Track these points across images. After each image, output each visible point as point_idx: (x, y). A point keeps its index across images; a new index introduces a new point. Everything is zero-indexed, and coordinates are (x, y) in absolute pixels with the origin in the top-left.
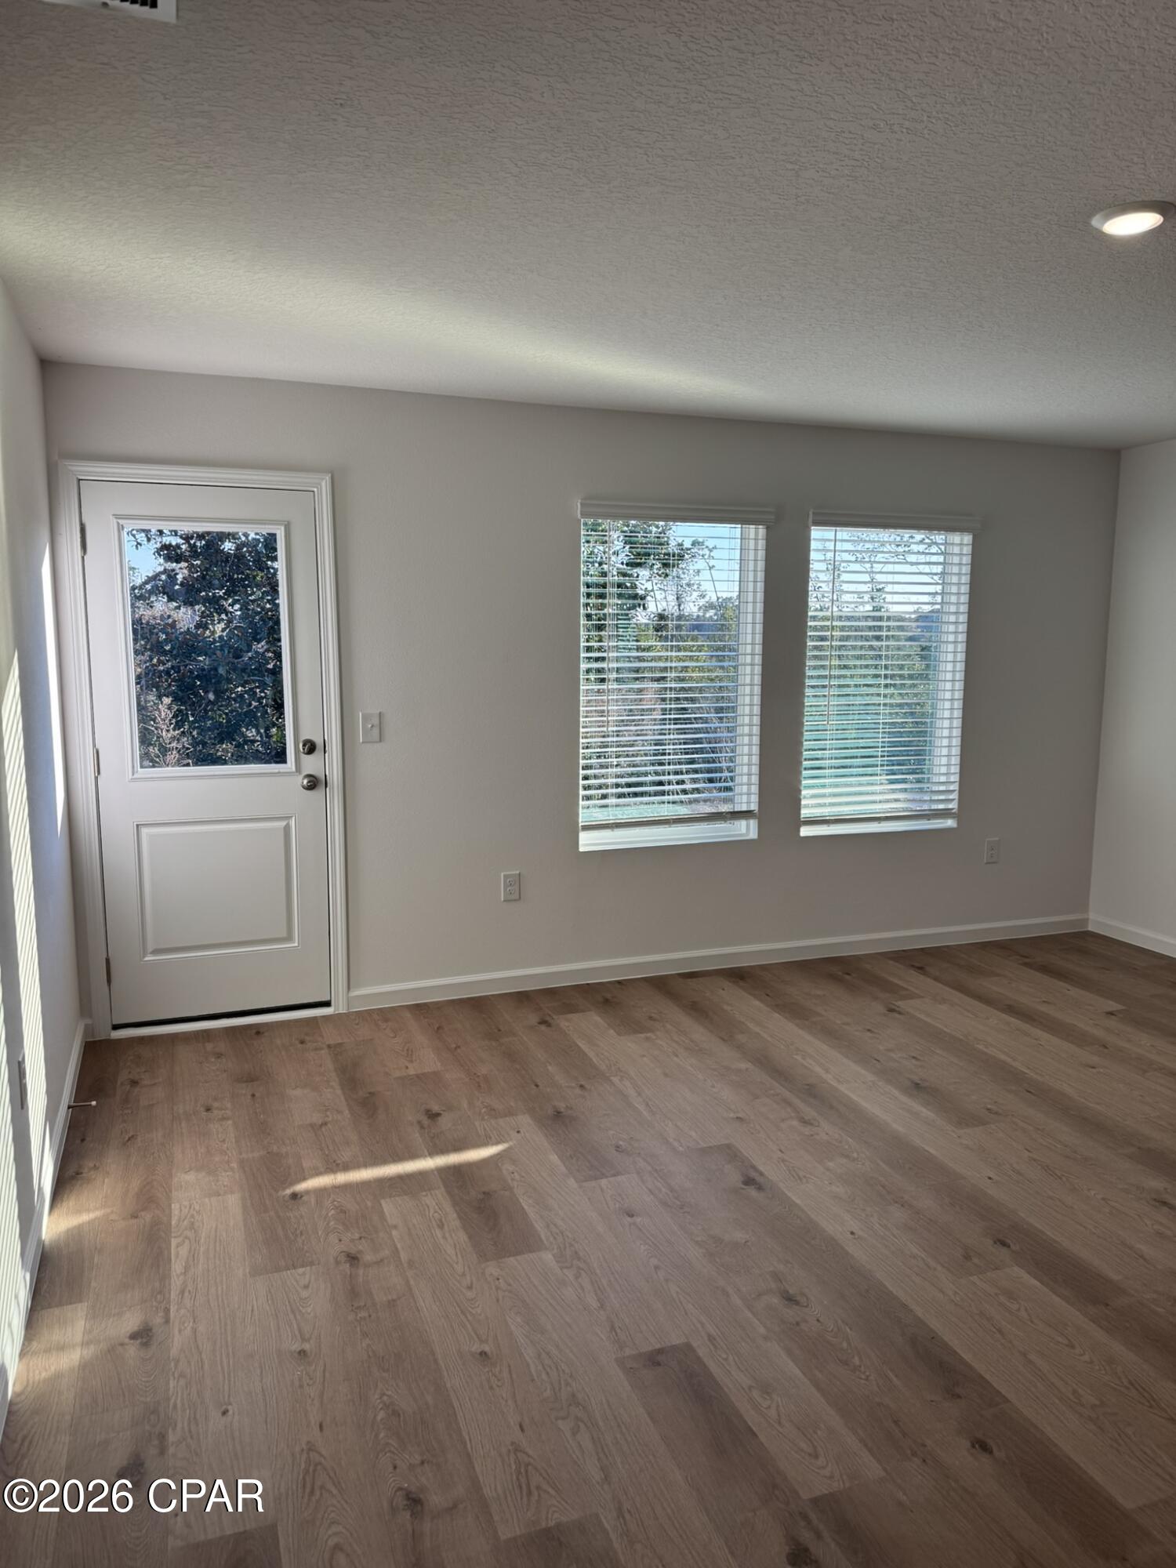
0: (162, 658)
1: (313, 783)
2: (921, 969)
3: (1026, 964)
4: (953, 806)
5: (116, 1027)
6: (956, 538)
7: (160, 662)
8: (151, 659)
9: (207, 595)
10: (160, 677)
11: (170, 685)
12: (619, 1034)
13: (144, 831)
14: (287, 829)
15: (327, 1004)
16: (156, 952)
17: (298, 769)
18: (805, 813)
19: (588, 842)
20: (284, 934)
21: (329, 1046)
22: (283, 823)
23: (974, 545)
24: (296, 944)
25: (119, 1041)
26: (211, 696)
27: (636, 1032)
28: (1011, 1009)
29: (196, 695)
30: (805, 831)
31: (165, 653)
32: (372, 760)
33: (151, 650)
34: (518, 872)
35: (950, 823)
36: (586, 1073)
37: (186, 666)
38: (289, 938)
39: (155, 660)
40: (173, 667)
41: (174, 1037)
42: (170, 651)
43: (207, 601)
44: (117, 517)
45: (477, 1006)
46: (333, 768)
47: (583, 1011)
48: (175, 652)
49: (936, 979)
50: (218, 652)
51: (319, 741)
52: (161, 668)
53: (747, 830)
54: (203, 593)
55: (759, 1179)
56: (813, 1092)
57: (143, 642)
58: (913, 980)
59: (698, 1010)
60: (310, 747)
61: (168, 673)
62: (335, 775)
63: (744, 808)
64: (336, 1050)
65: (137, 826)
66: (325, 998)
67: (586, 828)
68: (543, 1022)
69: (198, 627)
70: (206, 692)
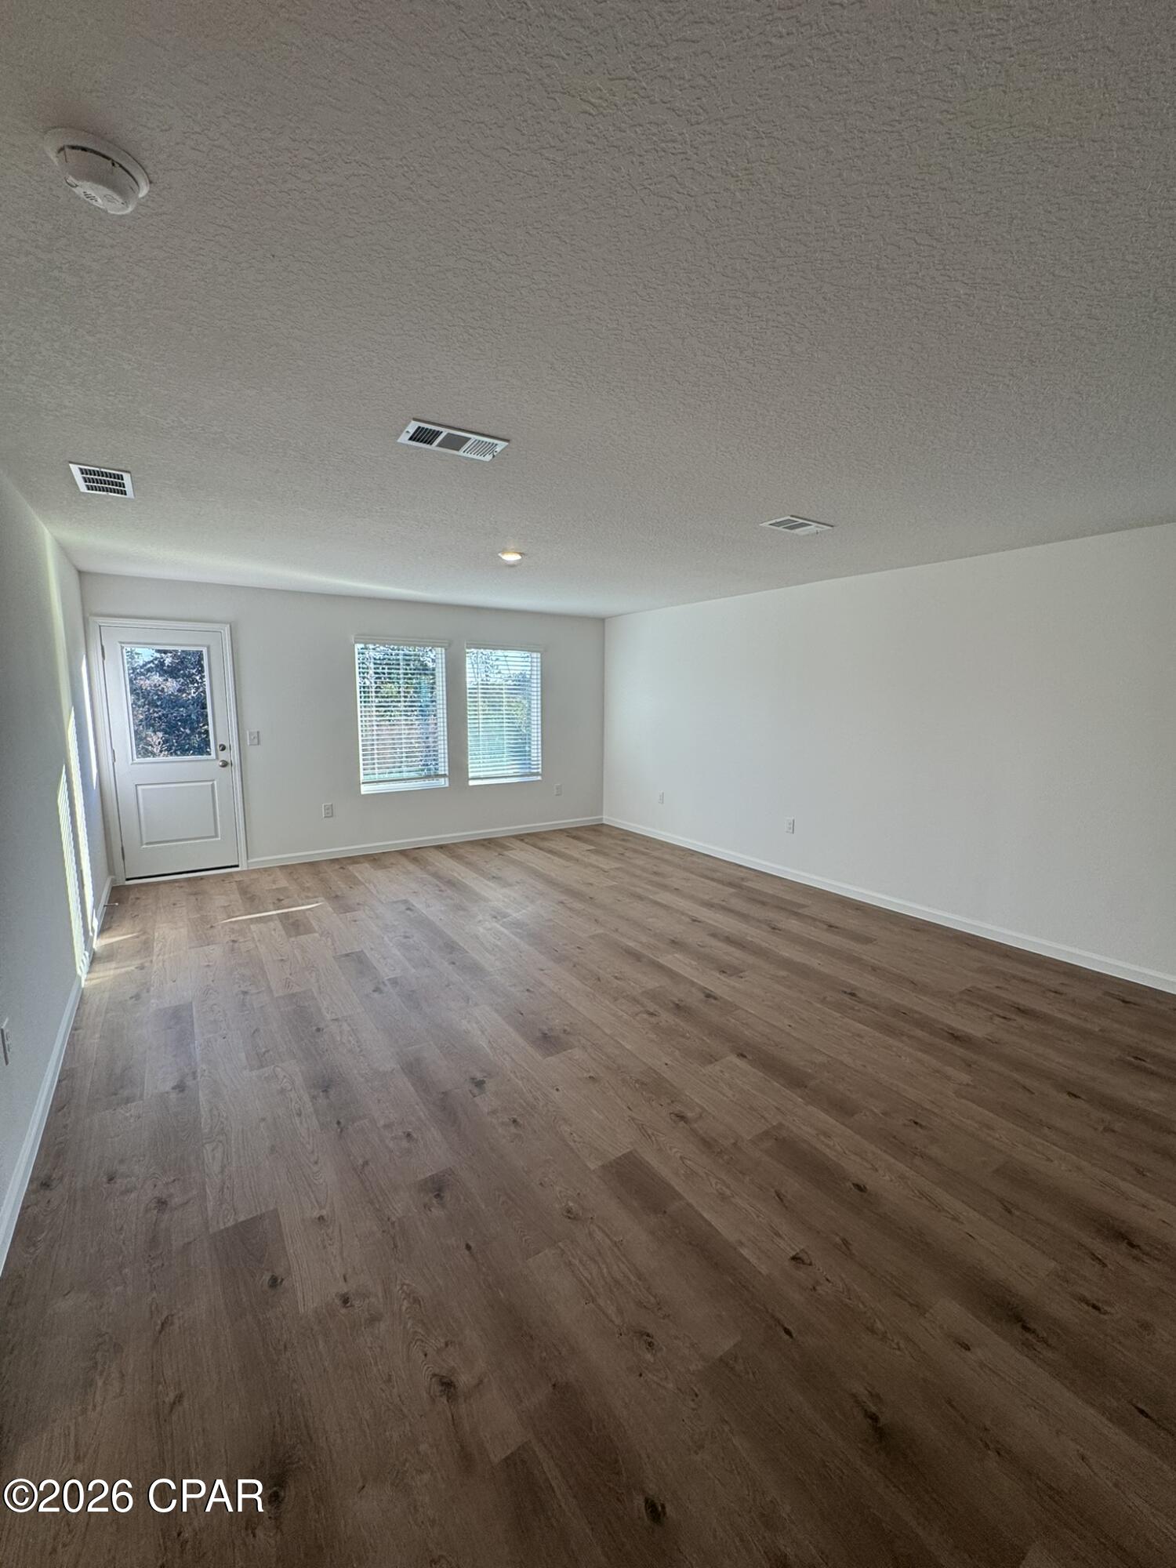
0: (156, 710)
1: (225, 764)
2: (522, 840)
3: (568, 836)
4: (540, 770)
5: (128, 880)
6: (534, 655)
7: (154, 712)
8: (149, 710)
9: (184, 672)
10: (155, 720)
11: (161, 725)
12: (375, 870)
13: (139, 788)
14: (213, 786)
15: (237, 866)
16: (147, 844)
17: (217, 758)
18: (471, 775)
19: (365, 789)
20: (213, 834)
21: (236, 881)
22: (211, 783)
23: (541, 658)
24: (219, 839)
25: (130, 885)
26: (188, 731)
27: (382, 868)
28: (550, 852)
29: (179, 730)
30: (471, 783)
31: (157, 706)
32: (254, 754)
33: (148, 704)
34: (330, 804)
35: (539, 778)
36: (353, 882)
37: (172, 714)
38: (216, 836)
39: (151, 711)
40: (163, 715)
41: (159, 883)
42: (161, 705)
43: (184, 676)
44: (121, 643)
45: (313, 866)
46: (233, 756)
47: (361, 863)
48: (164, 706)
49: (526, 843)
50: (191, 706)
51: (227, 745)
52: (156, 715)
53: (443, 782)
54: (182, 672)
55: (412, 908)
56: (451, 883)
57: (143, 700)
58: (518, 843)
59: (415, 860)
60: (223, 748)
61: (160, 718)
62: (236, 760)
63: (443, 773)
64: (239, 883)
65: (136, 785)
66: (236, 864)
67: (363, 783)
68: (342, 868)
69: (179, 691)
70: (184, 728)
